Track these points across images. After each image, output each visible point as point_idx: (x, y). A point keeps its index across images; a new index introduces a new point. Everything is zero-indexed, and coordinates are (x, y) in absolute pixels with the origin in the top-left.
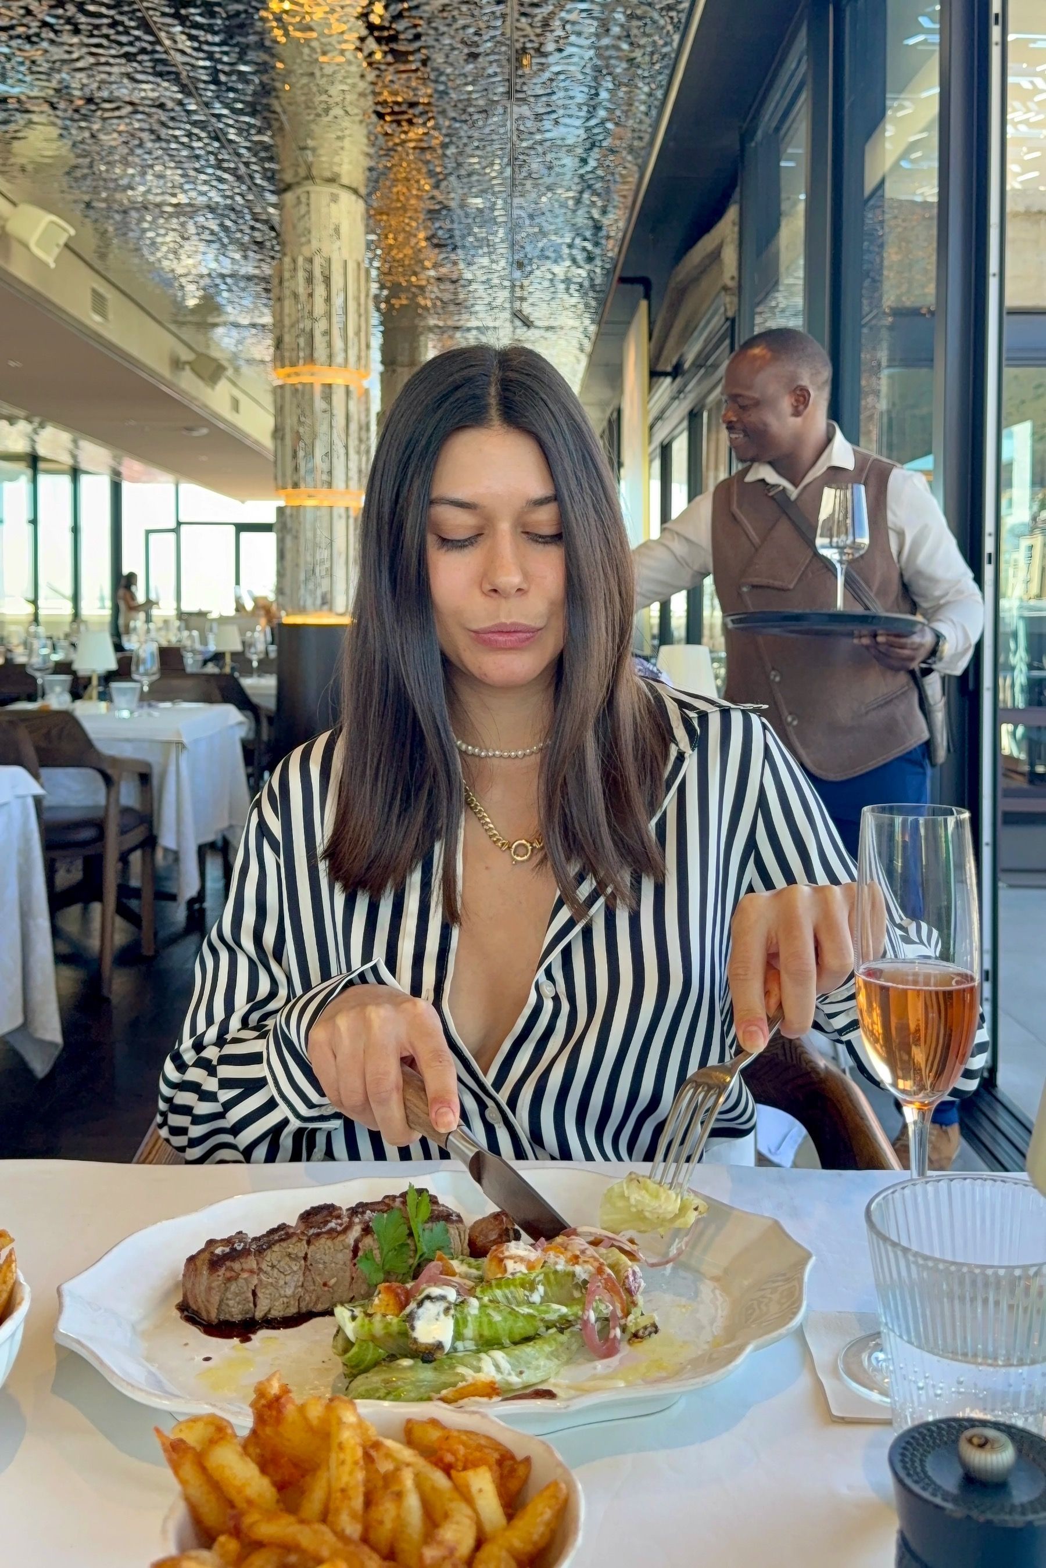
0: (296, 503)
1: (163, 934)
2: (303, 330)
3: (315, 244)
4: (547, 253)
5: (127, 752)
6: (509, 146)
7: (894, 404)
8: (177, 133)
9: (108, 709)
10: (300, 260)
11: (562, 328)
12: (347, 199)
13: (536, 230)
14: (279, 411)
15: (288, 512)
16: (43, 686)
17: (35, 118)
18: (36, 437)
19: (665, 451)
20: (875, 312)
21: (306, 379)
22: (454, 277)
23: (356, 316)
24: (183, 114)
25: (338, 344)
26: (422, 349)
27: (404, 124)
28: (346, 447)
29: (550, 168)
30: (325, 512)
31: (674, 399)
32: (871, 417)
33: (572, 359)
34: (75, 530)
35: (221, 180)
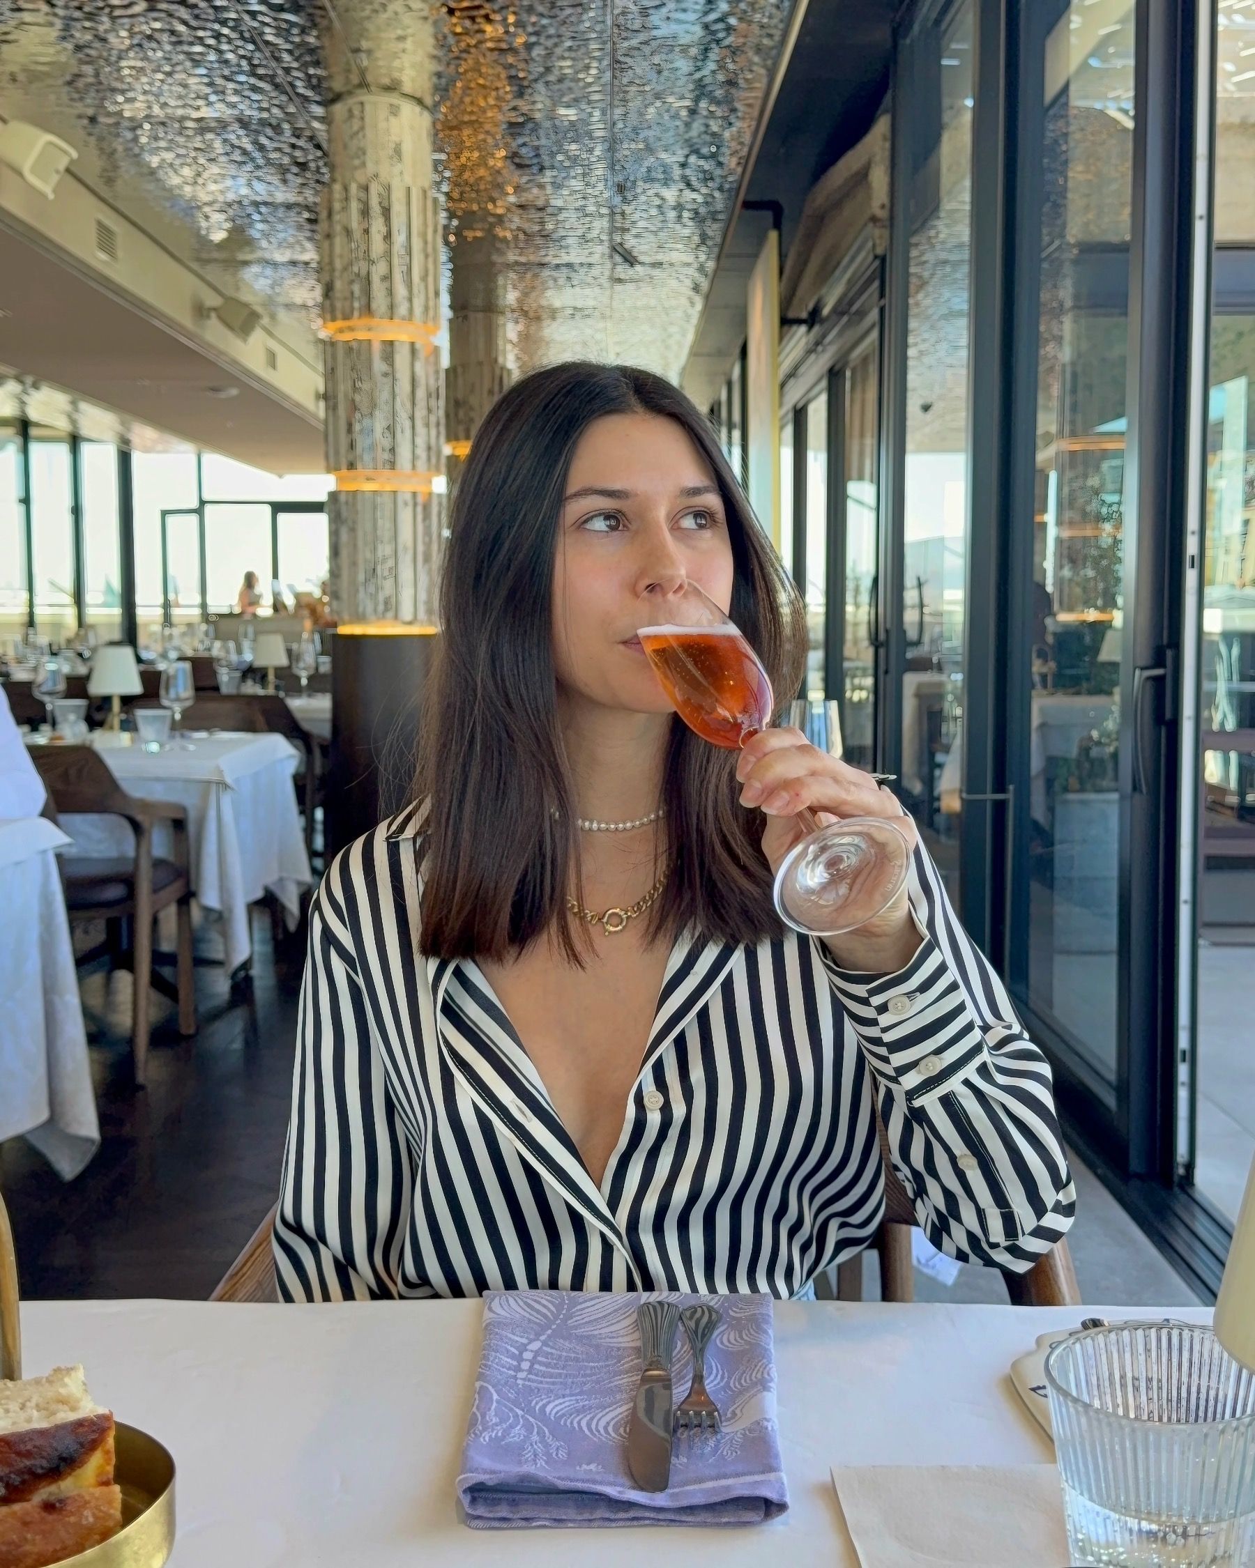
0: (352, 487)
1: (202, 1009)
2: (358, 275)
3: (371, 168)
4: (653, 174)
5: (158, 794)
6: (608, 46)
7: (1079, 355)
8: (201, 33)
9: (133, 740)
10: (353, 188)
11: (671, 265)
12: (409, 110)
13: (641, 146)
14: (330, 374)
15: (343, 498)
16: (52, 712)
17: (27, 17)
18: (25, 398)
19: (799, 417)
20: (1057, 243)
21: (362, 335)
22: (540, 203)
23: (422, 257)
24: (211, 11)
25: (401, 291)
26: (500, 291)
27: (478, 20)
28: (412, 418)
29: (659, 72)
30: (387, 501)
31: (810, 352)
32: (1051, 369)
33: (684, 301)
34: (77, 511)
35: (254, 89)
